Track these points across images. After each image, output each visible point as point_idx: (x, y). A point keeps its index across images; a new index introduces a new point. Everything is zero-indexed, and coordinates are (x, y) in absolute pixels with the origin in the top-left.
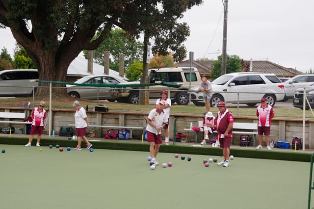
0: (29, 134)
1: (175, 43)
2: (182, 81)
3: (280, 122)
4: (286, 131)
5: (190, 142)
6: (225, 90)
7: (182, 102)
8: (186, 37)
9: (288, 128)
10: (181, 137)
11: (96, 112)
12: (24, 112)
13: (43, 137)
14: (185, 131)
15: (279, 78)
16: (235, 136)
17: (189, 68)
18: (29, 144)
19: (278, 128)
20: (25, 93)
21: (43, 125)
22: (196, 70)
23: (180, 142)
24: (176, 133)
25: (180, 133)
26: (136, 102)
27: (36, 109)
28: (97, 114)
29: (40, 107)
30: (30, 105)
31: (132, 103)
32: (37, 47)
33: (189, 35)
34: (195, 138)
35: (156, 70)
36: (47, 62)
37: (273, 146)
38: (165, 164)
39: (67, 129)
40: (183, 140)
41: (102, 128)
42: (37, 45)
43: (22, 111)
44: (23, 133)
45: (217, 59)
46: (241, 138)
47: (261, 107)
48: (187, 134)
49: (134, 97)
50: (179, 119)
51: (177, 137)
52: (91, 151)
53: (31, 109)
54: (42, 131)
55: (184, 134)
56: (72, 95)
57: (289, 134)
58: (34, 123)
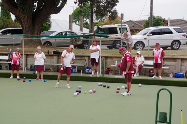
0: (11, 70)
1: (109, 7)
2: (118, 34)
3: (177, 60)
4: (181, 66)
5: (116, 74)
6: (145, 39)
7: (118, 47)
8: (117, 4)
9: (183, 64)
10: (109, 71)
11: (54, 55)
12: (8, 56)
13: (20, 72)
14: (113, 66)
15: (183, 30)
16: (146, 70)
17: (121, 24)
18: (12, 77)
19: (176, 64)
20: (18, 43)
21: (19, 64)
22: (127, 25)
23: (109, 74)
24: (107, 68)
25: (109, 68)
26: (87, 48)
27: (14, 53)
28: (55, 57)
29: (17, 52)
30: (11, 51)
31: (85, 49)
32: (20, 12)
33: (118, 2)
34: (119, 72)
35: (100, 26)
36: (26, 22)
37: (172, 76)
38: (91, 91)
40: (110, 73)
41: (58, 66)
42: (19, 11)
43: (6, 55)
44: (7, 69)
45: (148, 19)
46: (149, 71)
47: (156, 49)
48: (114, 69)
49: (86, 44)
50: (108, 59)
51: (106, 71)
52: (45, 82)
53: (12, 53)
54: (19, 68)
55: (112, 69)
56: (47, 44)
57: (183, 68)
58: (12, 63)
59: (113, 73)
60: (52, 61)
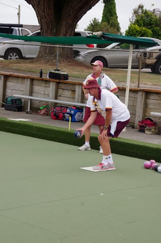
10: (145, 124)
14: (153, 115)
23: (144, 132)
39: (12, 100)
59: (153, 130)
60: (47, 93)
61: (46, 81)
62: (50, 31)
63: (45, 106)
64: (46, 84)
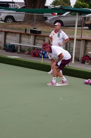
10: (85, 59)
11: (32, 34)
23: (85, 63)
24: (85, 56)
39: (9, 46)
59: (90, 62)
60: (29, 42)
61: (29, 35)
62: (30, 5)
63: (28, 49)
64: (28, 36)
